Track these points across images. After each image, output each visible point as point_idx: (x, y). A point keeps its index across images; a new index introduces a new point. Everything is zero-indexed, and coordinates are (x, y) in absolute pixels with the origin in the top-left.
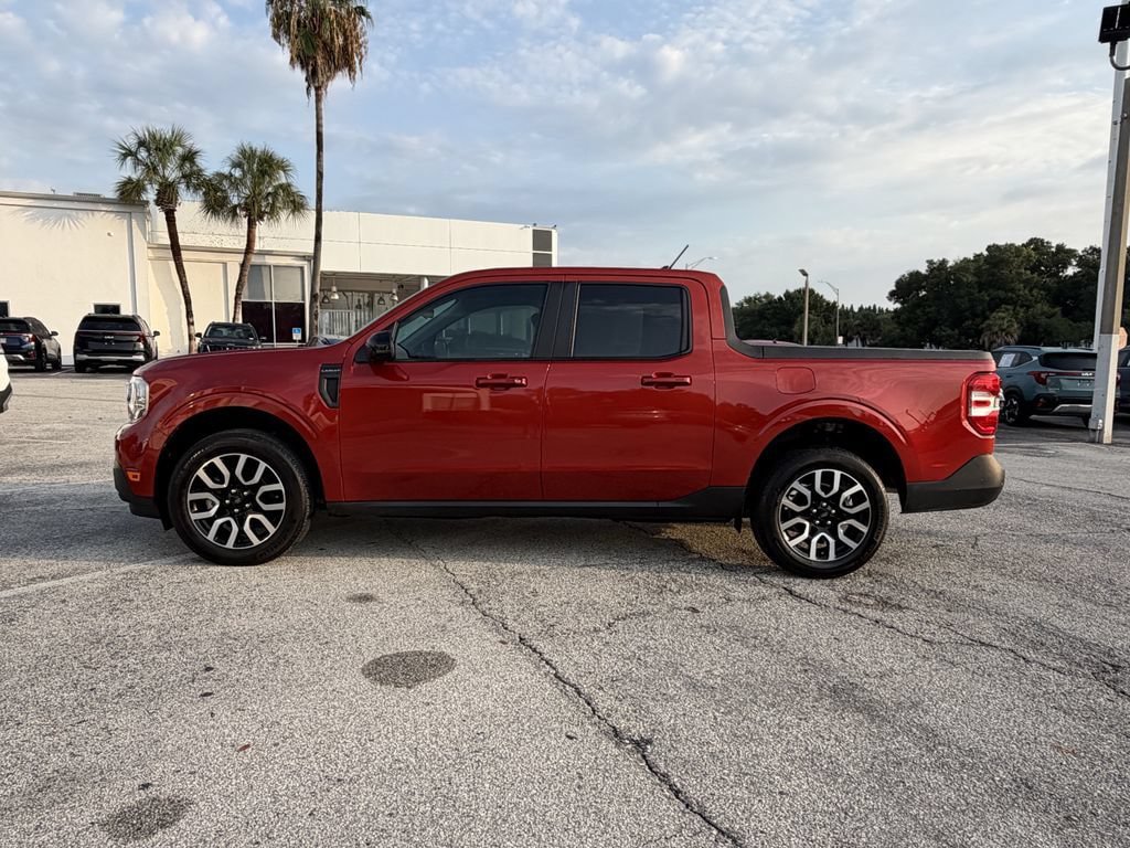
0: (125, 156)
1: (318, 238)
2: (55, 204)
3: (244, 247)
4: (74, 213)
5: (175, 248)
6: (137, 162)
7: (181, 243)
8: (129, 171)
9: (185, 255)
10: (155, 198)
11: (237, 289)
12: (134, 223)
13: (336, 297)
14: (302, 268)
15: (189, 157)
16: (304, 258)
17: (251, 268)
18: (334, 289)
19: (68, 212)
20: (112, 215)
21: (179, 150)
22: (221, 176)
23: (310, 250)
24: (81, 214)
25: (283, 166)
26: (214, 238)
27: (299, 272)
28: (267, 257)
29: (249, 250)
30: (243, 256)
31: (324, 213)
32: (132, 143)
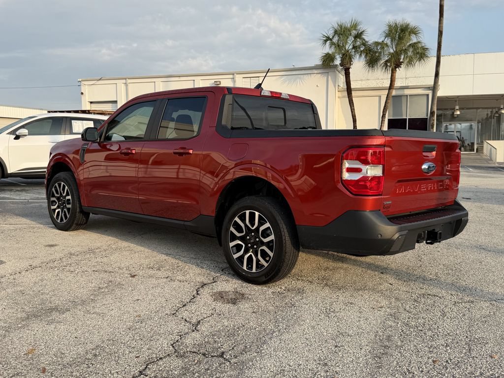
0: (326, 41)
1: (437, 75)
2: (294, 73)
3: (388, 85)
4: (302, 76)
5: (349, 90)
6: (332, 44)
7: (352, 87)
8: (327, 49)
9: (354, 93)
10: (340, 62)
11: (383, 112)
12: (330, 78)
13: (458, 113)
14: (428, 95)
15: (359, 36)
16: (428, 88)
17: (394, 98)
18: (457, 107)
19: (300, 76)
20: (320, 75)
21: (354, 32)
22: (377, 44)
23: (432, 83)
24: (305, 76)
25: (414, 31)
26: (378, 81)
27: (425, 98)
28: (405, 90)
29: (391, 87)
30: (387, 91)
31: (442, 58)
32: (330, 33)
